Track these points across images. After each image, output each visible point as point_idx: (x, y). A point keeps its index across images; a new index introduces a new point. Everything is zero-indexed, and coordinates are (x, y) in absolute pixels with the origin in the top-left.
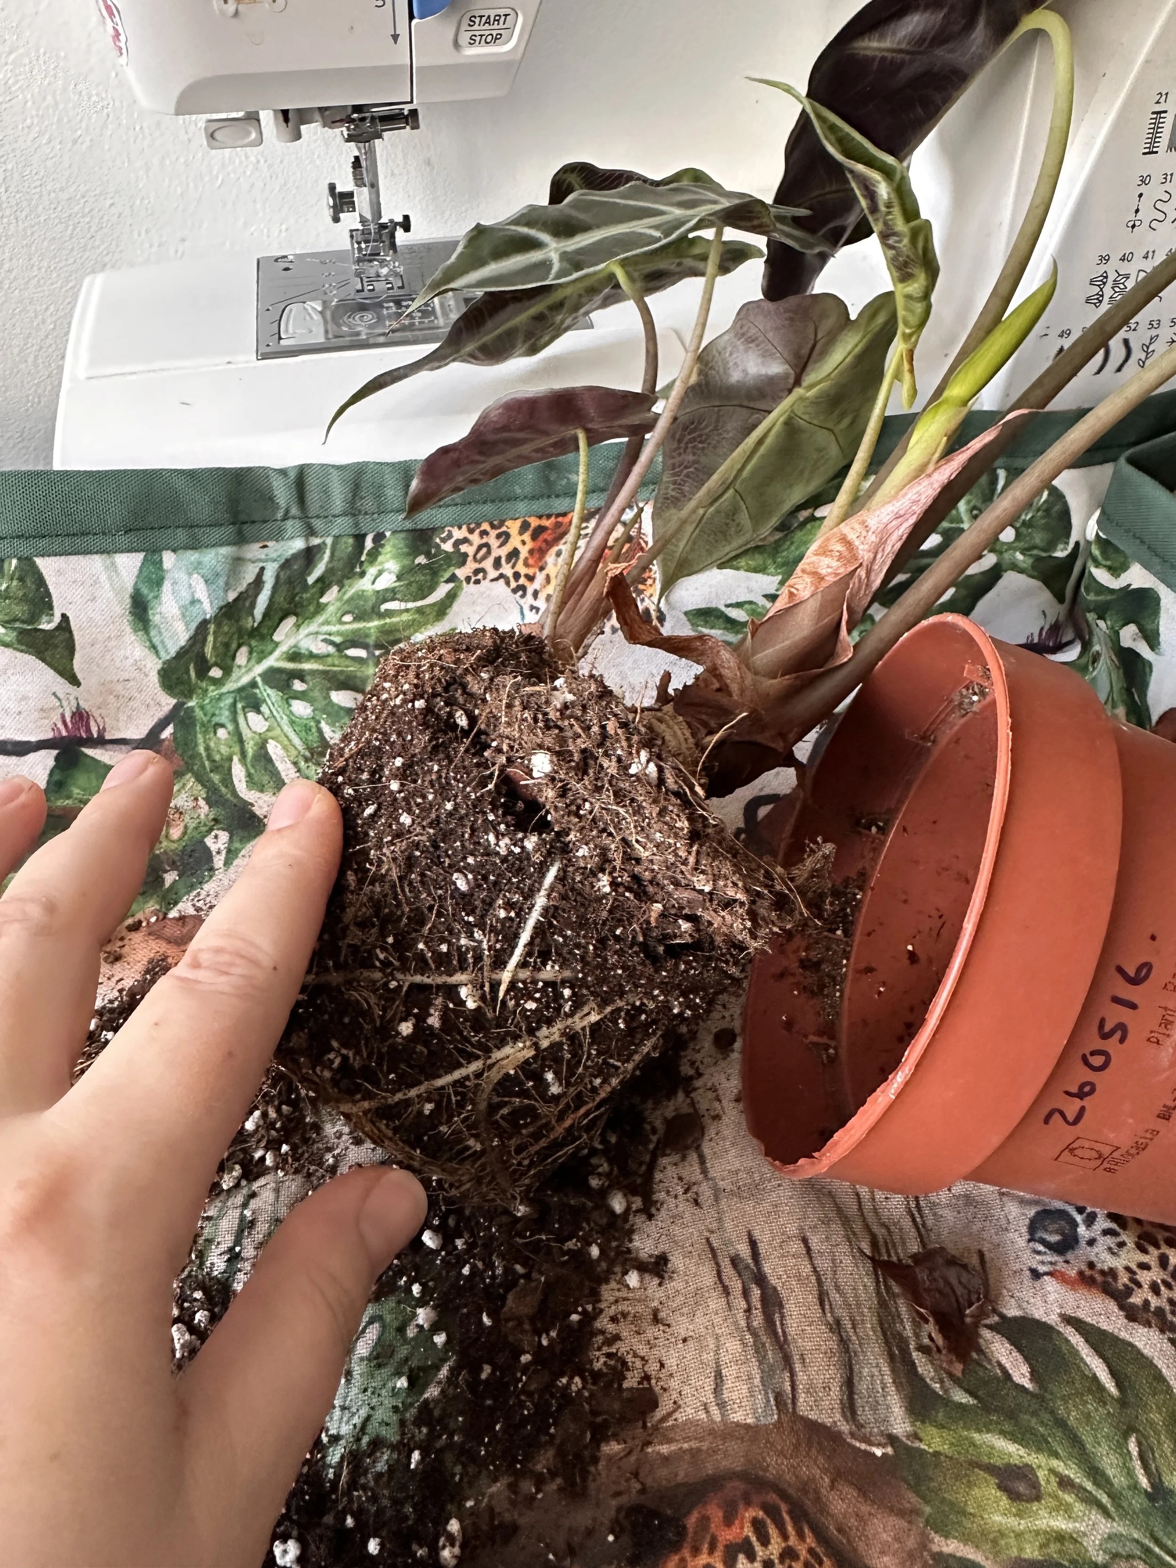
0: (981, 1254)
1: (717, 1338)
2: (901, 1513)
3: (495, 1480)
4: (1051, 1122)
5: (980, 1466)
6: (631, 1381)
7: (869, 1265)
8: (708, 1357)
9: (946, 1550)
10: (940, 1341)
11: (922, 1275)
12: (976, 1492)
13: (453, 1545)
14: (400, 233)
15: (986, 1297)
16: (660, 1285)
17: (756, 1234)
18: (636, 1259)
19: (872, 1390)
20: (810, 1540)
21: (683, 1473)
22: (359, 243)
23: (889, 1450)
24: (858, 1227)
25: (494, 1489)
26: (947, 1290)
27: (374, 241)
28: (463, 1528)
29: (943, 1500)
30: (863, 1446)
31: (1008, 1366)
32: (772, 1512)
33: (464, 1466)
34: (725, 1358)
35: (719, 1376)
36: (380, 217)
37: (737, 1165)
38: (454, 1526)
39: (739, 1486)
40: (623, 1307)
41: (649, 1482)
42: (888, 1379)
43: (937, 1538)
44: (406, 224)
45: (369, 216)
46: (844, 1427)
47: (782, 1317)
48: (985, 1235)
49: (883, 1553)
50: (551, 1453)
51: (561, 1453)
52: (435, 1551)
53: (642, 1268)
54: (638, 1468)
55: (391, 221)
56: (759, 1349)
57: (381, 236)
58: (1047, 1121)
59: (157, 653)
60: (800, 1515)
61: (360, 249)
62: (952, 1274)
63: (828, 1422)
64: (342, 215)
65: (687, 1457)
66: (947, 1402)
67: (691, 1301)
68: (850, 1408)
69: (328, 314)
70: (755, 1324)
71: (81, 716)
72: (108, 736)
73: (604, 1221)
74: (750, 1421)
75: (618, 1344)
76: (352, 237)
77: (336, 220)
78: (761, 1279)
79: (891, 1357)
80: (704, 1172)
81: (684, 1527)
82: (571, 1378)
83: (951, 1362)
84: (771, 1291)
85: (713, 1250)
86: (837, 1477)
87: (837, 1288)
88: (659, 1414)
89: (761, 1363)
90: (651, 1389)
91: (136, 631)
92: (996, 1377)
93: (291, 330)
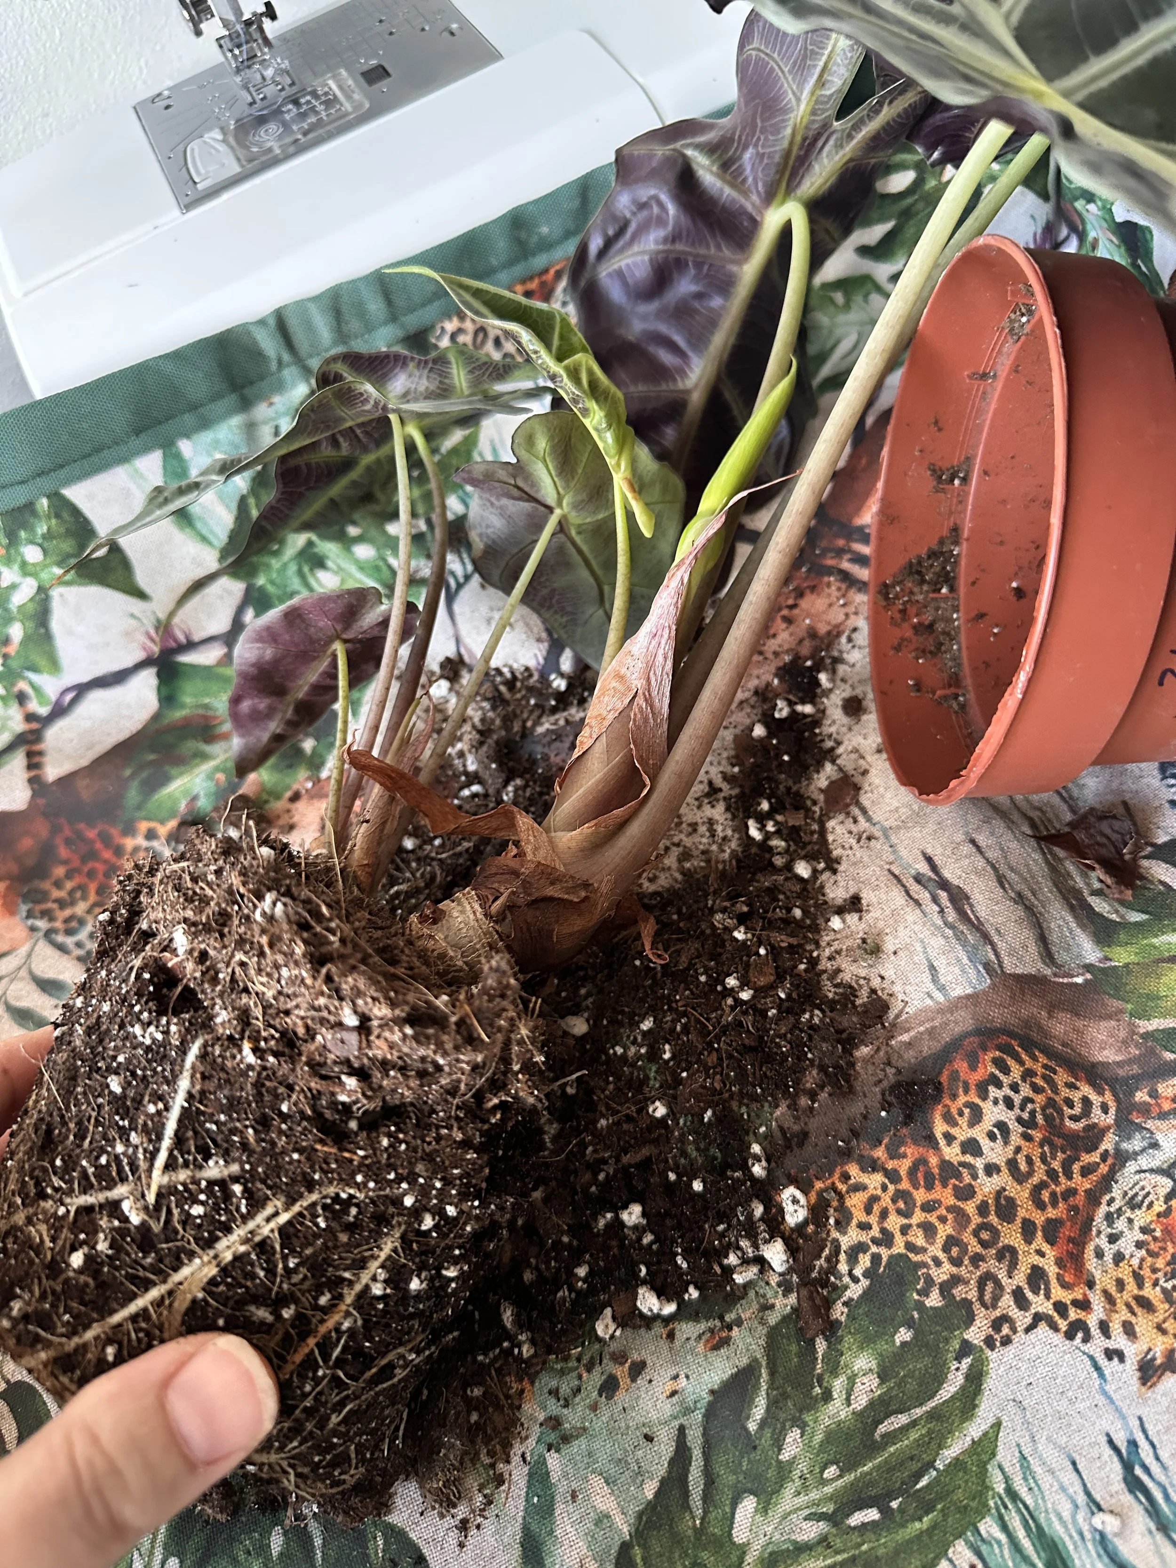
0: (1125, 804)
1: (922, 941)
2: (1109, 1017)
3: (777, 1106)
4: (1166, 681)
5: (1164, 960)
6: (863, 997)
7: (1033, 842)
8: (920, 958)
9: (1150, 1028)
10: (1109, 881)
11: (1081, 836)
12: (1164, 979)
13: (760, 1161)
14: (267, 24)
15: (1137, 833)
16: (860, 919)
17: (929, 851)
18: (833, 906)
19: (1062, 937)
20: (1042, 1059)
21: (928, 1048)
22: (231, 51)
23: (1089, 976)
24: (1016, 816)
25: (778, 1113)
26: (1104, 840)
27: (247, 42)
28: (764, 1149)
29: (1140, 996)
30: (1065, 980)
31: (1168, 880)
32: (1007, 1049)
33: (747, 1106)
34: (932, 954)
35: (932, 968)
36: (242, 14)
37: (896, 804)
38: (756, 1148)
39: (975, 1040)
40: (836, 946)
41: (900, 1064)
42: (1073, 925)
43: (1141, 1023)
44: (270, 13)
45: (231, 17)
46: (1048, 972)
47: (971, 906)
48: (1124, 787)
49: (1102, 1048)
50: (815, 1072)
51: (822, 1069)
52: (746, 1169)
53: (840, 911)
54: (888, 1058)
55: (255, 14)
56: (959, 937)
57: (250, 35)
58: (1161, 683)
59: (210, 543)
60: (1029, 1045)
61: (235, 57)
62: (1105, 827)
63: (1033, 971)
64: (202, 26)
65: (926, 1037)
66: (1125, 925)
67: (891, 921)
68: (1048, 956)
69: (231, 140)
70: (950, 919)
71: (164, 627)
72: (196, 638)
73: (798, 888)
74: (969, 991)
75: (841, 975)
76: (221, 46)
77: (198, 33)
78: (944, 885)
79: (1072, 908)
80: (869, 819)
81: (940, 1083)
82: (812, 1012)
83: (1121, 892)
84: (955, 891)
85: (895, 876)
86: (1052, 1009)
87: (1012, 869)
88: (891, 1015)
89: (964, 946)
90: (879, 997)
91: (181, 528)
92: (1160, 893)
93: (202, 171)
